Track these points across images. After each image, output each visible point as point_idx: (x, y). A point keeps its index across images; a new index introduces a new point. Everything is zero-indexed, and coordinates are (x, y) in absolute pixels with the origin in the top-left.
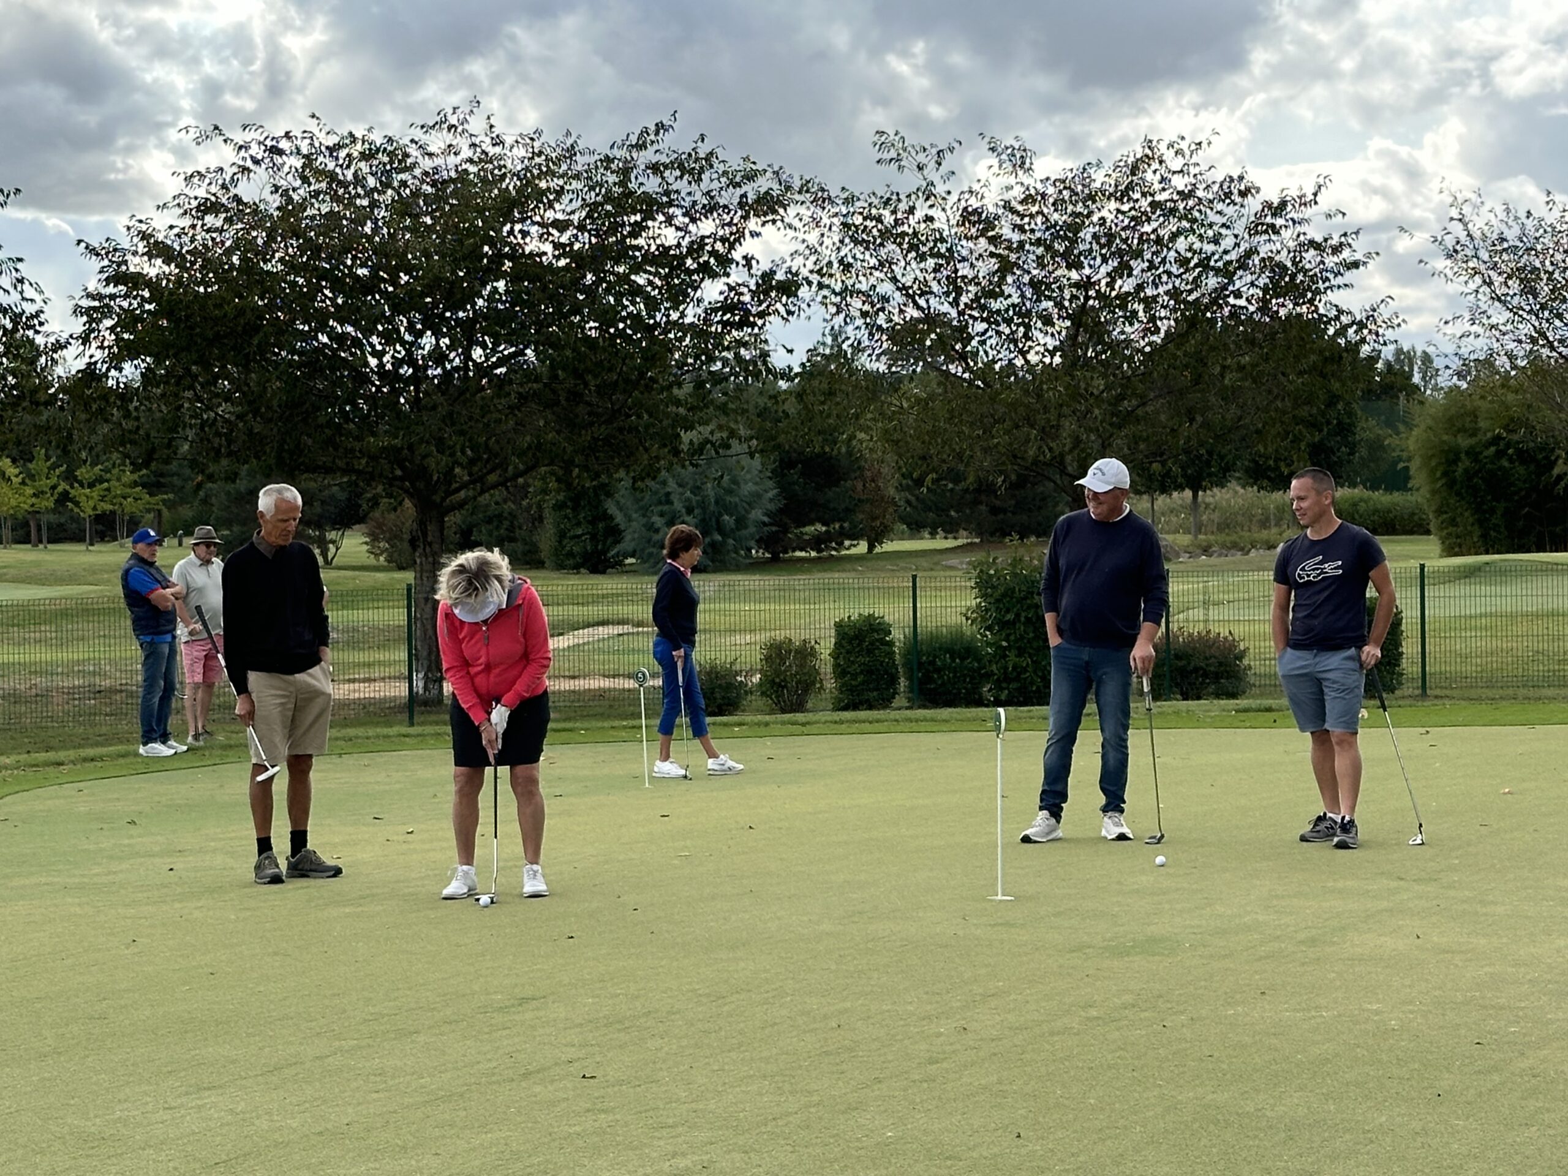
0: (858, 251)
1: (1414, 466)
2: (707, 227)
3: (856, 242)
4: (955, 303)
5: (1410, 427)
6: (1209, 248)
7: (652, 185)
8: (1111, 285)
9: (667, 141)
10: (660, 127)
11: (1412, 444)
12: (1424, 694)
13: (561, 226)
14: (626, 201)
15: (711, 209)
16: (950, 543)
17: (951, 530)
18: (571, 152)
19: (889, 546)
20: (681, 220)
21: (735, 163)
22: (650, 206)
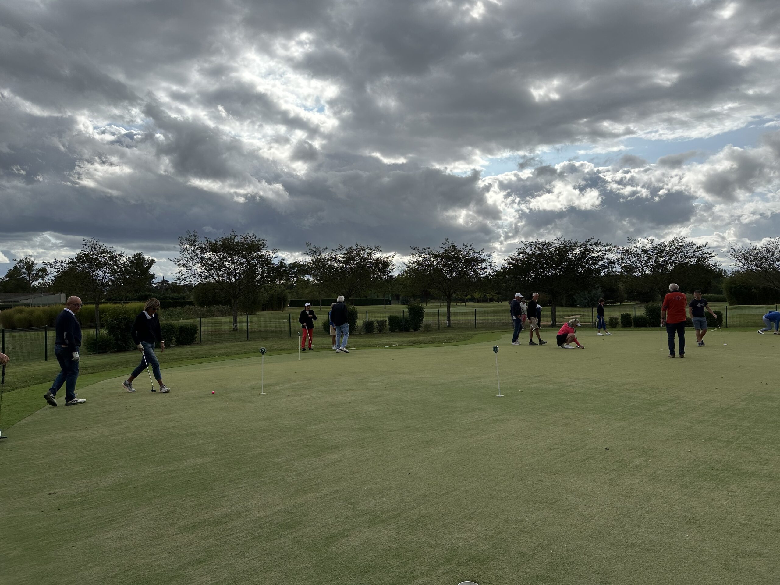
0: (624, 256)
1: (724, 290)
2: (600, 253)
3: (624, 255)
4: (641, 264)
5: (723, 283)
6: (686, 254)
7: (590, 247)
8: (668, 261)
9: (593, 240)
10: (592, 238)
11: (723, 286)
12: (727, 327)
13: (576, 254)
14: (586, 250)
15: (600, 251)
16: (635, 303)
17: (635, 301)
18: (577, 242)
19: (624, 303)
20: (596, 252)
21: (605, 244)
22: (590, 251)
